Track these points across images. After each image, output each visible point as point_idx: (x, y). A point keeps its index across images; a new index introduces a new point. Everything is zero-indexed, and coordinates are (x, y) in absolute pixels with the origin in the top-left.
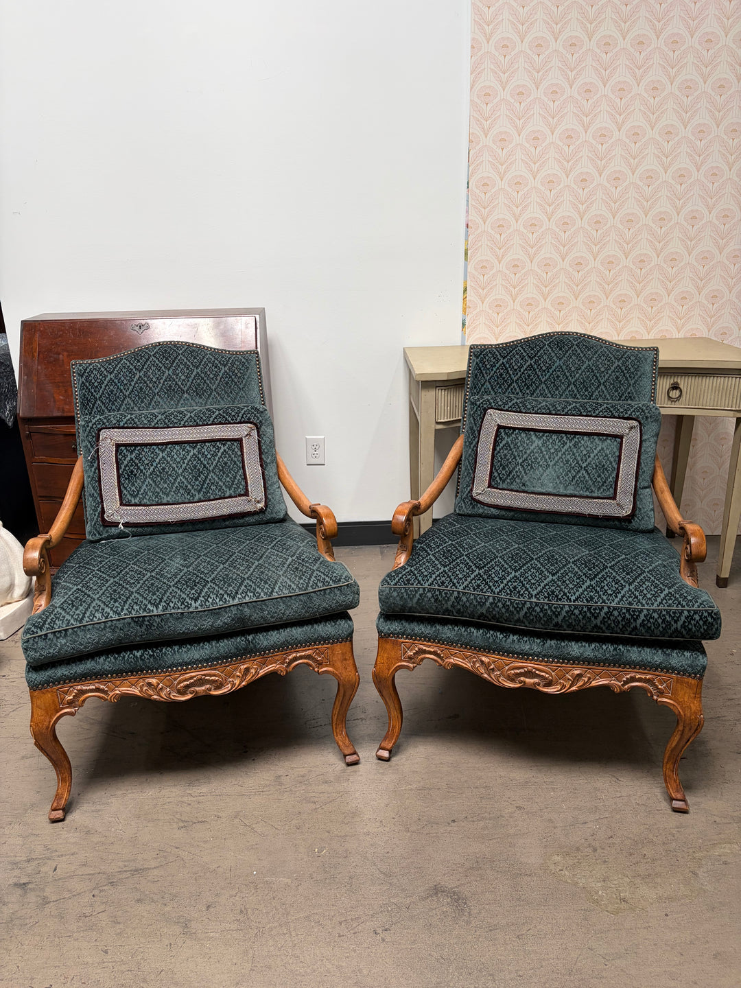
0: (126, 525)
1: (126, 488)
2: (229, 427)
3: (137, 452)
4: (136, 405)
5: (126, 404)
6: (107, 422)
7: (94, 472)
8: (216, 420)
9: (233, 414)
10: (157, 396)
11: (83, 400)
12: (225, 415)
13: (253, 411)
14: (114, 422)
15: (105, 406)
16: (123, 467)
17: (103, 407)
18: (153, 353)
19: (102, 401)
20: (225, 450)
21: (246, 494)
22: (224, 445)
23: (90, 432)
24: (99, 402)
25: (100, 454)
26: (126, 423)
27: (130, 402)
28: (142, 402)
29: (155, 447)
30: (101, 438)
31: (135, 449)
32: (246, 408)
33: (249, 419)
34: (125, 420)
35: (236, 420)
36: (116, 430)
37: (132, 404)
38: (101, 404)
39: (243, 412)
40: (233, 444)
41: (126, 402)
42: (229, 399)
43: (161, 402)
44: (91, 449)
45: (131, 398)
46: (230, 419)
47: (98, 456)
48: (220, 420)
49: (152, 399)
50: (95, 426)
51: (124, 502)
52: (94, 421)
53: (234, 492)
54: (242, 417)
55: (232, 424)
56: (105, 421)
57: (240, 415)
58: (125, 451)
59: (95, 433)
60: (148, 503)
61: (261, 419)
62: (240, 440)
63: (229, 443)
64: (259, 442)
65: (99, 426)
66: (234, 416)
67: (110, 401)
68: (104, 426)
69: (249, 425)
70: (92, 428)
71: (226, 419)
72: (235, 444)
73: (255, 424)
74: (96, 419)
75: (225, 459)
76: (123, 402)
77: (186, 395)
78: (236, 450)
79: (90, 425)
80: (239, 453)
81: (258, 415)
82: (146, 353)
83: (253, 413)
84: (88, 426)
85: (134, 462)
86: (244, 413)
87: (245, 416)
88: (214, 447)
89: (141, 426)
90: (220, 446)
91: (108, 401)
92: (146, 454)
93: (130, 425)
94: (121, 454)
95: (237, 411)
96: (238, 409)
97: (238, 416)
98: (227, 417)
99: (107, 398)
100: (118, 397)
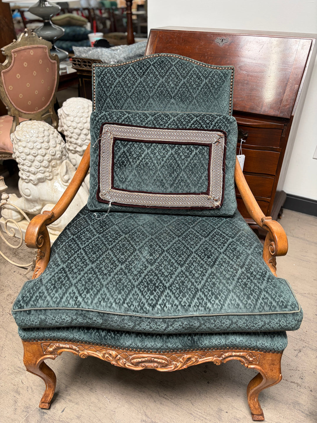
0: (114, 204)
1: (117, 175)
2: (203, 133)
3: (129, 146)
4: (135, 104)
5: (127, 103)
6: (110, 118)
7: (96, 158)
8: (193, 126)
9: (208, 122)
10: (151, 99)
11: (98, 96)
12: (201, 121)
13: (224, 120)
14: (115, 118)
15: (112, 103)
16: (117, 157)
17: (111, 103)
18: (153, 63)
19: (111, 99)
20: (196, 153)
21: (207, 193)
22: (196, 149)
23: (96, 125)
24: (108, 99)
25: (101, 144)
26: (124, 120)
27: (131, 101)
28: (140, 103)
29: (143, 144)
30: (103, 131)
31: (127, 144)
32: (219, 118)
33: (220, 127)
34: (123, 118)
35: (210, 127)
36: (115, 125)
37: (132, 103)
38: (110, 101)
39: (216, 120)
40: (203, 149)
41: (127, 102)
42: (205, 106)
43: (154, 104)
44: (96, 139)
45: (132, 99)
46: (204, 126)
47: (100, 146)
48: (196, 126)
49: (147, 101)
50: (100, 120)
51: (115, 186)
52: (100, 116)
53: (198, 190)
54: (215, 126)
55: (205, 130)
56: (108, 117)
57: (213, 123)
58: (120, 145)
59: (100, 127)
60: (132, 189)
61: (229, 128)
62: (209, 146)
63: (201, 147)
64: (225, 148)
65: (103, 121)
66: (208, 123)
67: (117, 99)
68: (107, 121)
69: (219, 133)
70: (98, 121)
71: (202, 126)
72: (206, 149)
73: (224, 133)
74: (102, 114)
75: (195, 161)
76: (125, 101)
77: (173, 100)
78: (205, 154)
79: (97, 119)
80: (207, 157)
81: (228, 125)
82: (148, 62)
83: (224, 123)
84: (95, 120)
85: (125, 154)
86: (217, 122)
87: (217, 124)
88: (188, 149)
89: (135, 124)
90: (193, 149)
91: (115, 99)
92: (136, 148)
93: (127, 123)
94: (116, 146)
95: (211, 119)
96: (212, 118)
97: (212, 124)
98: (203, 123)
99: (115, 97)
100: (123, 97)
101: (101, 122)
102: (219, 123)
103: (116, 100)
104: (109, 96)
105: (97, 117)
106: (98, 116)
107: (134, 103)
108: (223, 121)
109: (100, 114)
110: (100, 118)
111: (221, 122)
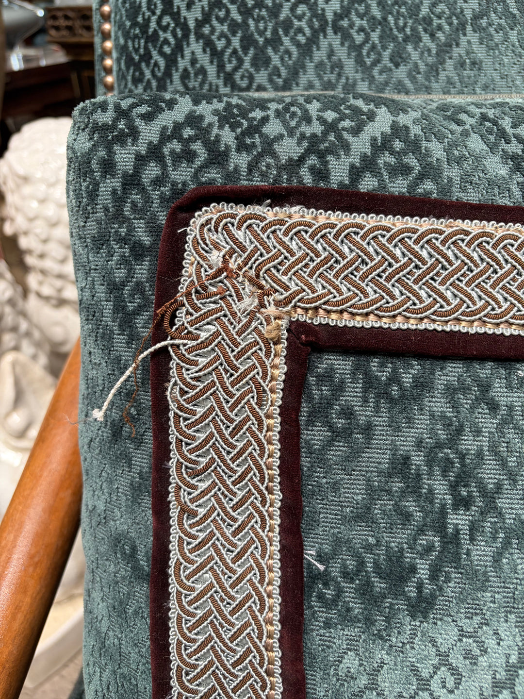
4: (366, 70)
5: (320, 66)
6: (242, 147)
10: (471, 36)
11: (126, 35)
14: (289, 149)
15: (221, 67)
17: (212, 70)
19: (209, 44)
23: (118, 216)
24: (195, 47)
25: (172, 393)
26: (368, 164)
27: (342, 53)
28: (398, 59)
30: (189, 270)
34: (360, 145)
37: (349, 65)
38: (204, 59)
41: (320, 55)
43: (487, 63)
44: (119, 341)
45: (346, 36)
47: (160, 408)
49: (445, 49)
50: (152, 171)
52: (150, 133)
56: (228, 137)
59: (153, 229)
65: (182, 175)
67: (248, 42)
68: (214, 175)
70: (132, 181)
74: (167, 119)
76: (306, 50)
79: (124, 158)
84: (108, 166)
89: (472, 196)
91: (236, 42)
93: (399, 187)
94: (320, 412)
99: (234, 27)
100: (287, 25)
101: (158, 182)
103: (245, 49)
104: (200, 24)
105: (121, 139)
106: (134, 133)
107: (359, 61)
109: (148, 117)
110: (155, 152)
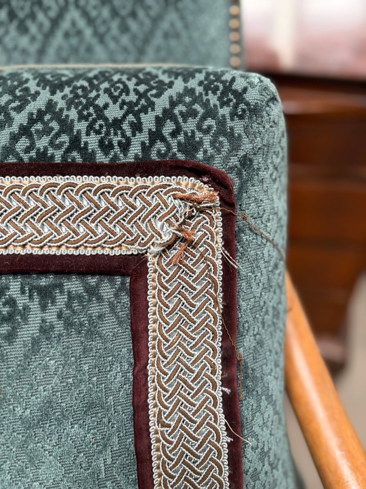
2: (85, 191)
8: (23, 143)
9: (113, 112)
12: (73, 114)
13: (213, 100)
20: (45, 329)
22: (46, 295)
32: (179, 85)
33: (191, 146)
35: (125, 147)
39: (162, 103)
40: (93, 292)
46: (92, 141)
48: (42, 143)
54: (156, 136)
55: (98, 170)
57: (148, 121)
61: (246, 146)
63: (74, 285)
64: (230, 275)
66: (117, 124)
71: (75, 143)
72: (107, 290)
81: (238, 126)
83: (210, 113)
86: (168, 114)
87: (169, 127)
90: (21, 301)
95: (133, 97)
96: (142, 88)
97: (137, 127)
98: (81, 126)
102: (185, 116)
108: (205, 105)
111: (194, 114)
